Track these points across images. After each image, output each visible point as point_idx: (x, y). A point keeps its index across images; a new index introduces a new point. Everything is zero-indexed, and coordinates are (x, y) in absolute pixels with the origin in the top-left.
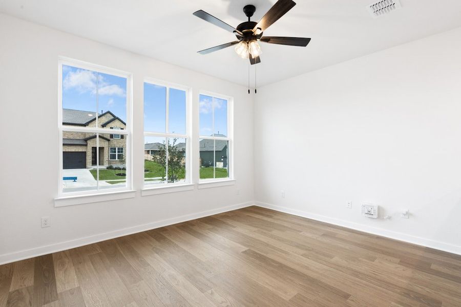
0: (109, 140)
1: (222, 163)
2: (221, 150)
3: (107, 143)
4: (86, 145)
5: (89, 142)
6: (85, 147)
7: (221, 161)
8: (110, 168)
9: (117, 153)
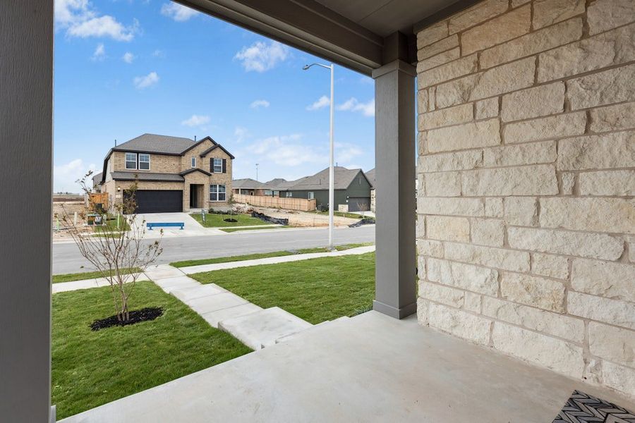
0: (210, 175)
1: (347, 206)
2: (345, 188)
3: (207, 178)
4: (183, 182)
5: (186, 177)
6: (181, 184)
7: (345, 203)
8: (211, 211)
9: (218, 193)
